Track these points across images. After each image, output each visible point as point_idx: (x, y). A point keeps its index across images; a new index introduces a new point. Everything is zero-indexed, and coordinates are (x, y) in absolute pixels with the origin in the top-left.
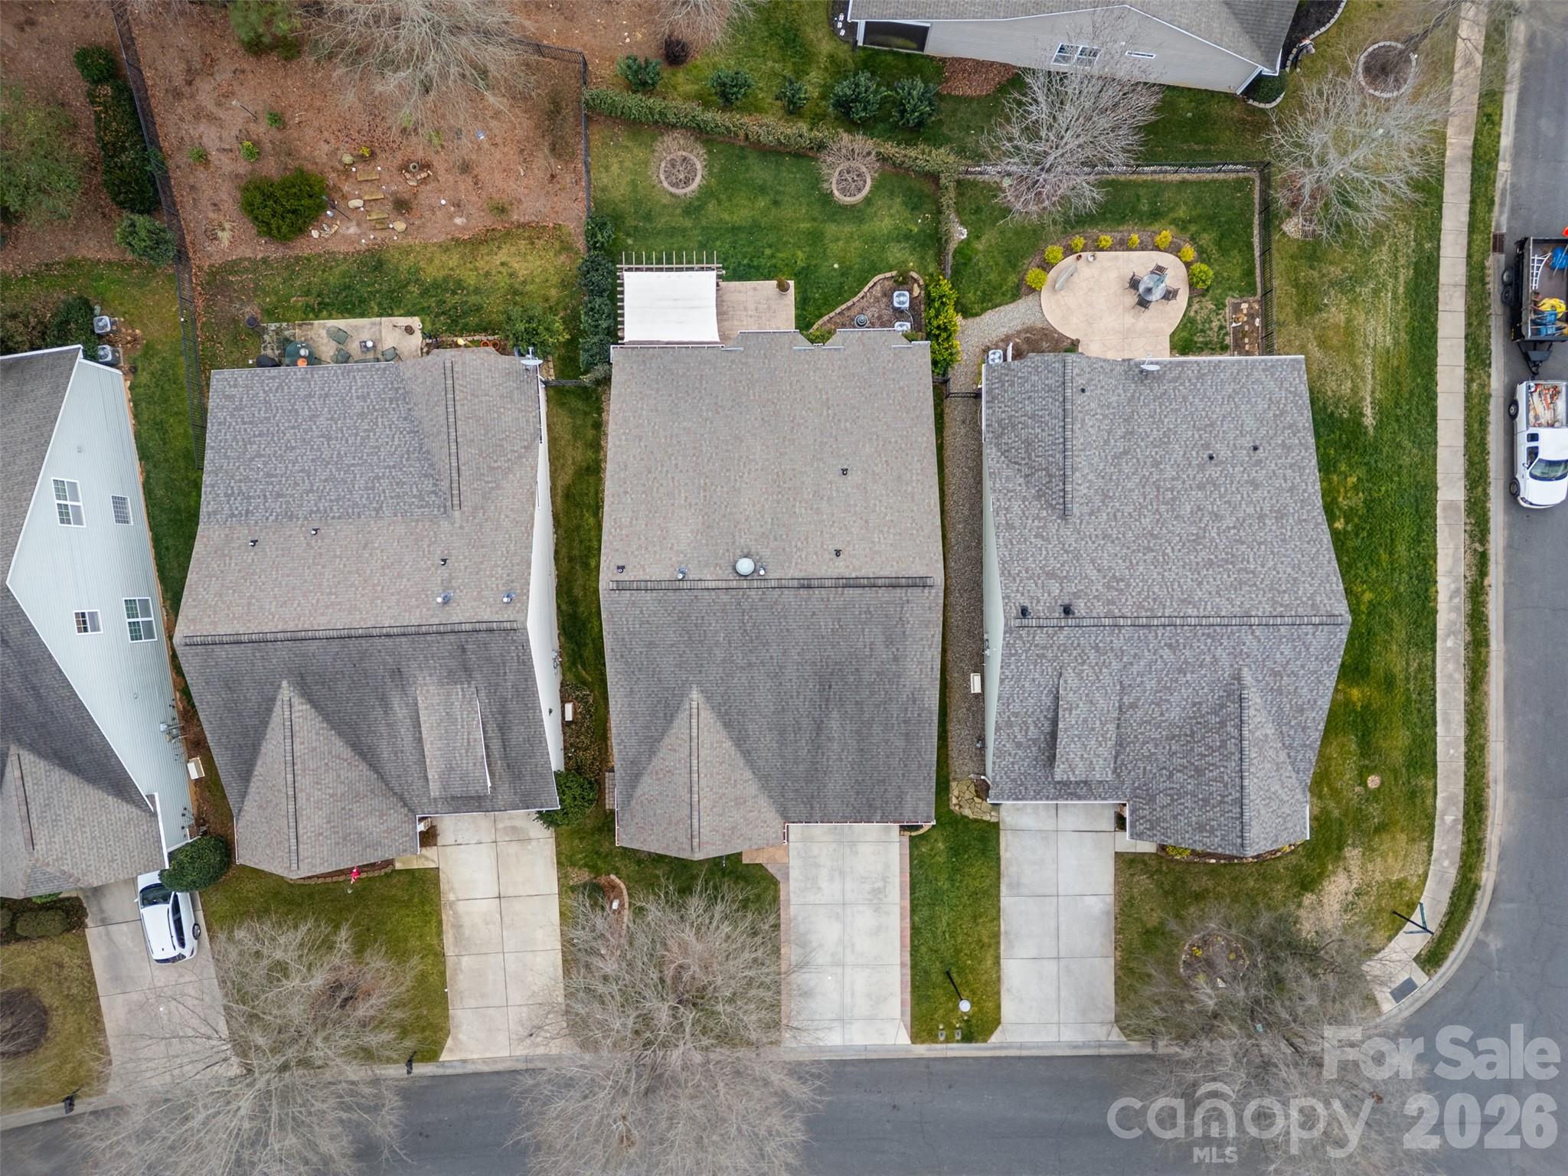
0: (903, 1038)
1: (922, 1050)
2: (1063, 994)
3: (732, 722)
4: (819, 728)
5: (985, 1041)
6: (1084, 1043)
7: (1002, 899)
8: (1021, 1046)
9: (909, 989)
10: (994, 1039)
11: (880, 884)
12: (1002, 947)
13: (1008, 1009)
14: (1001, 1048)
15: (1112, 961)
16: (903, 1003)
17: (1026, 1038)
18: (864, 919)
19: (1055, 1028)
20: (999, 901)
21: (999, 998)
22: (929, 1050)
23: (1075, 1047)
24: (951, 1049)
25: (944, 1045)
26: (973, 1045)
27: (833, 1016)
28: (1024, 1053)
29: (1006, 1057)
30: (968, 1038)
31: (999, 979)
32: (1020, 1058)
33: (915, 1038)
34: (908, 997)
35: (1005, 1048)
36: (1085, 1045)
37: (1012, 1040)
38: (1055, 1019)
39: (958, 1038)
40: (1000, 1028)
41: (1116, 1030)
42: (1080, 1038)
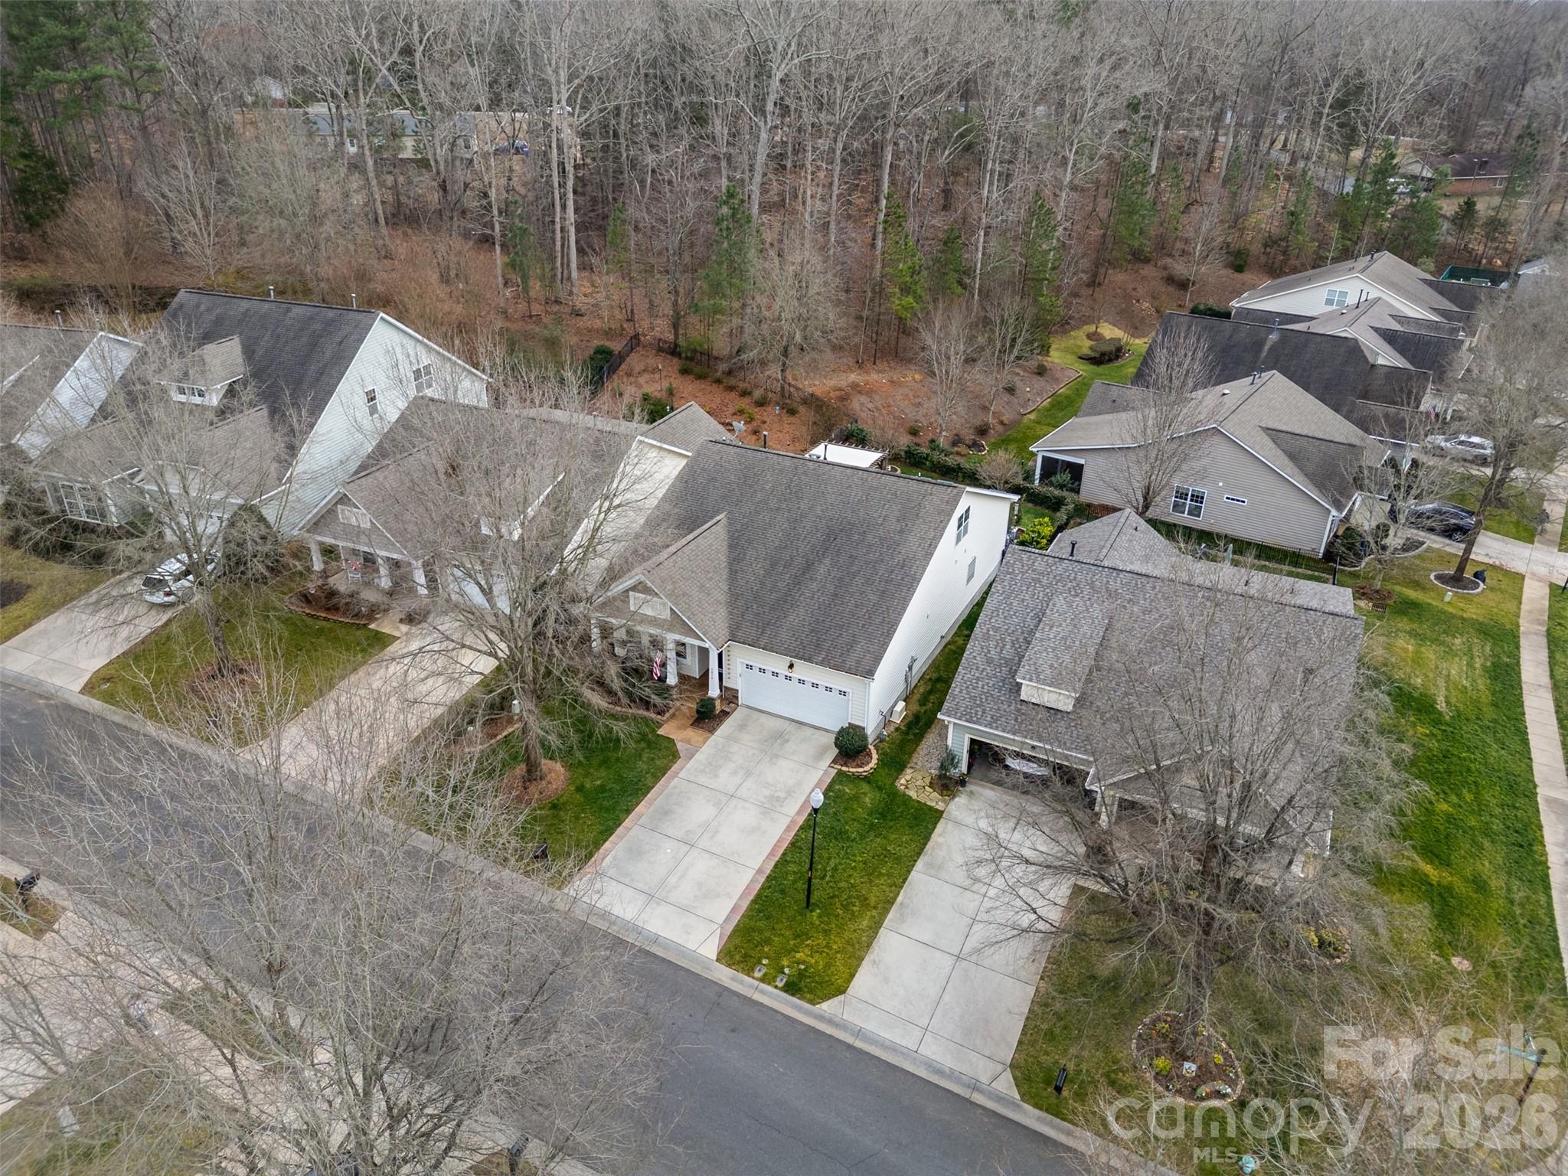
0: (710, 950)
1: (724, 975)
2: (946, 998)
3: (737, 546)
4: (808, 567)
5: (812, 1002)
6: (952, 1071)
7: (913, 873)
8: (859, 1033)
9: (751, 897)
10: (826, 1007)
11: (782, 795)
12: (890, 916)
13: (864, 981)
14: (830, 1022)
15: (1031, 991)
16: (734, 910)
17: (871, 1026)
18: (744, 815)
19: (917, 1033)
20: (909, 872)
21: (858, 966)
22: (733, 979)
23: (939, 1072)
24: (762, 992)
25: (756, 983)
26: (794, 1000)
27: (646, 888)
28: (859, 1044)
29: (831, 1036)
30: (791, 988)
31: (869, 945)
32: (850, 1047)
33: (727, 955)
34: (745, 904)
35: (837, 1025)
36: (951, 1075)
37: (851, 1019)
38: (924, 1022)
39: (780, 985)
40: (841, 997)
41: (1008, 1075)
42: (948, 1062)
